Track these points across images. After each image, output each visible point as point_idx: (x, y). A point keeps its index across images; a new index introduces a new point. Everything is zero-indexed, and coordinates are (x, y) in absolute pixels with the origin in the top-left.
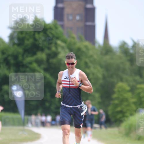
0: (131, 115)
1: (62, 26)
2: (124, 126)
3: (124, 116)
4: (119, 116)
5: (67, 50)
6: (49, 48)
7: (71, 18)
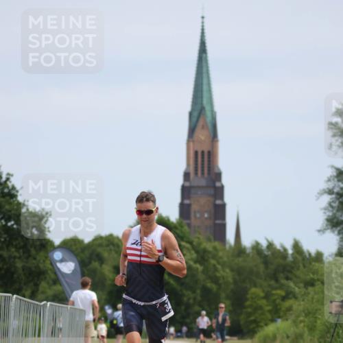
0: (266, 325)
1: (189, 225)
3: (258, 326)
4: (252, 326)
5: (193, 252)
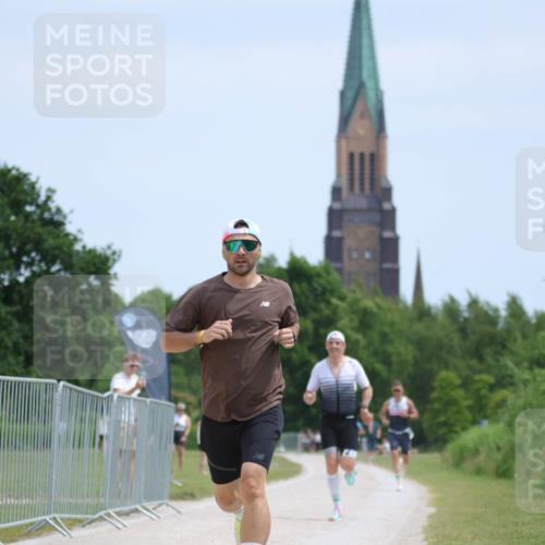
0: (464, 429)
2: (451, 448)
3: (451, 431)
4: (442, 431)
6: (315, 309)
7: (355, 255)
